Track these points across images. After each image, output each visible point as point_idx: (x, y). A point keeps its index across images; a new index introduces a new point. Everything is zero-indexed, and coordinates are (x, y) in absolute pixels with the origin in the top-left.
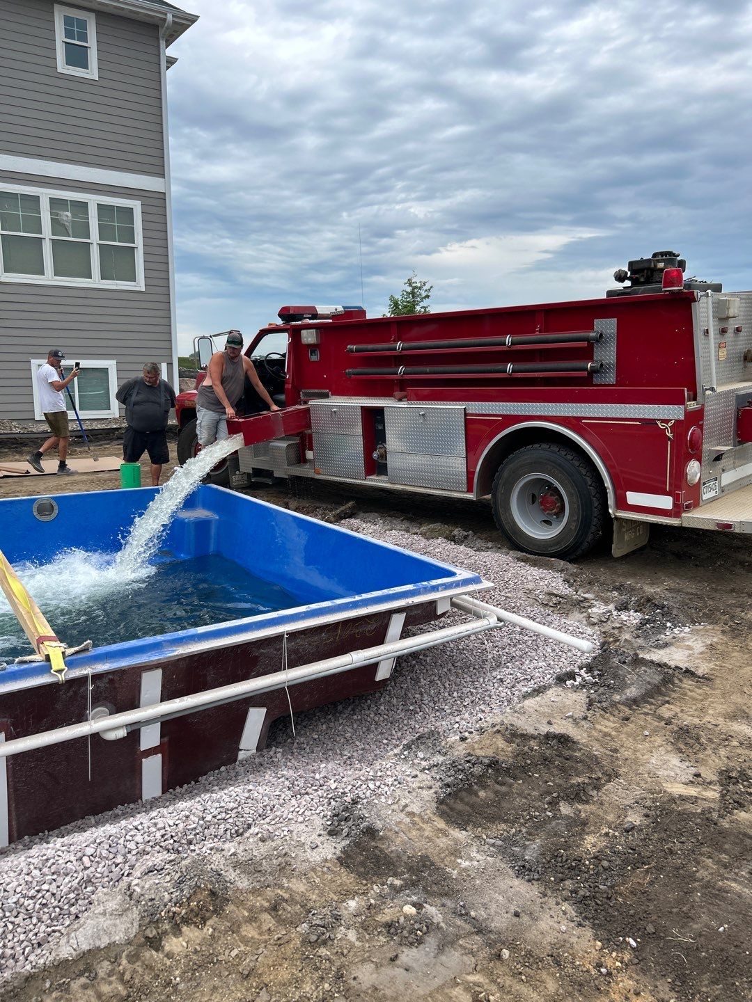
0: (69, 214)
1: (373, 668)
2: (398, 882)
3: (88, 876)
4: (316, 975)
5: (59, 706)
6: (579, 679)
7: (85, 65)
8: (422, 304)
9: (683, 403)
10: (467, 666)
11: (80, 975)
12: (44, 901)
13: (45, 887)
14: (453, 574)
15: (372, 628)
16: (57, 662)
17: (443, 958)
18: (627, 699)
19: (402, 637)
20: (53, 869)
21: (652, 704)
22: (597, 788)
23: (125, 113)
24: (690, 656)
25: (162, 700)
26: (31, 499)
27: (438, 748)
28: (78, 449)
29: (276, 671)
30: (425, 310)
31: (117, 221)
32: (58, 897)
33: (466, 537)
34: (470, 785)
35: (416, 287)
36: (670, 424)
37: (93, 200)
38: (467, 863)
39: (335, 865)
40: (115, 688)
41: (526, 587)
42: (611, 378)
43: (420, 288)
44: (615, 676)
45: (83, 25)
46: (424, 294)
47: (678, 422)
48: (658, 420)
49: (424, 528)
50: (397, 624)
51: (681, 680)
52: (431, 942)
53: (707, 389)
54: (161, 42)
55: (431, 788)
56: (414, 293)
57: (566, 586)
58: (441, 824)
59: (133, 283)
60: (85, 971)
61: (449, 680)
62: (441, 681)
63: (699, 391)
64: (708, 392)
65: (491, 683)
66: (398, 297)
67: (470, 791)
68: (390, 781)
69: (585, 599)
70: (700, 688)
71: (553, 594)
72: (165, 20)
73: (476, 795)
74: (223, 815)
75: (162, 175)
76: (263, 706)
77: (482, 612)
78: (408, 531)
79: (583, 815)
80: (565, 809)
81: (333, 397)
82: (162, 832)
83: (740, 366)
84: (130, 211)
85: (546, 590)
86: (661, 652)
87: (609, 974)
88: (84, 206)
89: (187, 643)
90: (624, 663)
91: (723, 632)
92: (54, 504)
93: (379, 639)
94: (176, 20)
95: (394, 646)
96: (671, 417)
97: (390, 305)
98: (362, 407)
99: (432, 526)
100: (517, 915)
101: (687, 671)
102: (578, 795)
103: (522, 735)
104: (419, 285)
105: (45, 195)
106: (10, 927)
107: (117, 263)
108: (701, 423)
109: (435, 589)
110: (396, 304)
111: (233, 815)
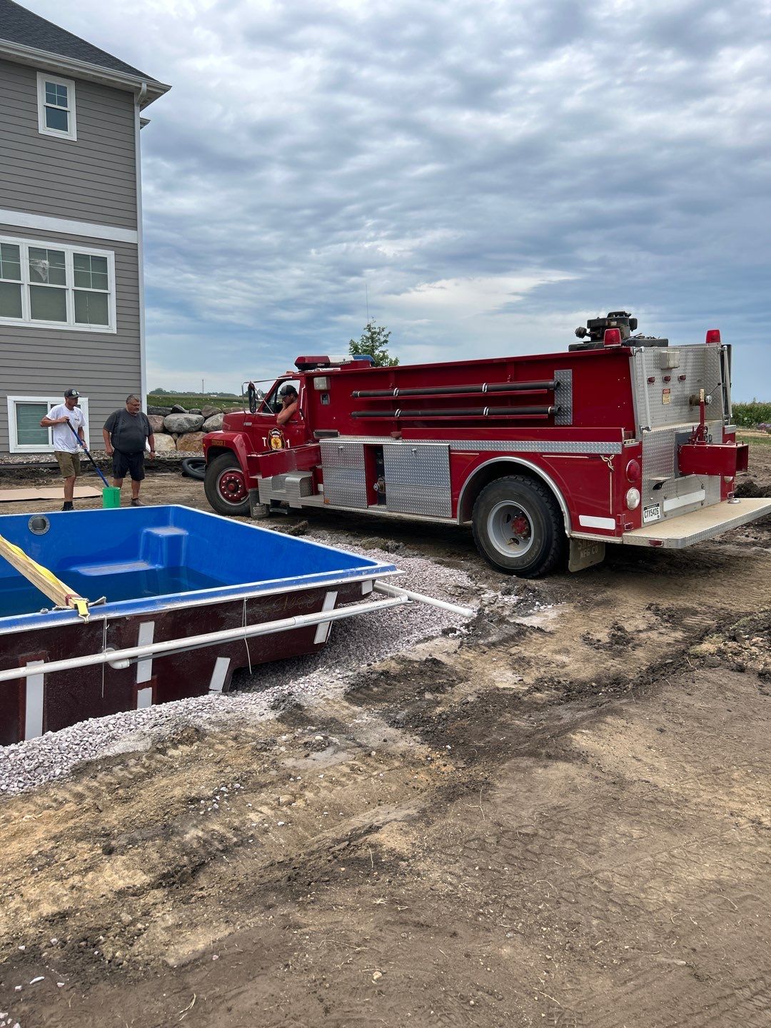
0: (47, 262)
1: (313, 629)
2: (314, 728)
3: (113, 735)
4: (260, 762)
5: (81, 644)
6: (458, 633)
7: (64, 127)
8: (380, 349)
9: (620, 440)
10: (385, 638)
11: (118, 764)
12: (85, 747)
13: (86, 739)
14: (375, 564)
15: (312, 603)
16: (83, 609)
17: (336, 756)
18: (488, 643)
19: (335, 607)
20: (89, 730)
21: (506, 646)
22: (452, 686)
23: (102, 171)
24: (545, 620)
25: (154, 643)
26: (27, 516)
27: (350, 668)
28: (53, 480)
29: (238, 627)
30: (384, 354)
31: (91, 268)
32: (94, 745)
33: (397, 548)
34: (368, 685)
35: (375, 333)
36: (611, 458)
37: (69, 250)
38: (360, 721)
39: (275, 722)
40: (120, 634)
41: (439, 582)
42: (569, 420)
43: (379, 334)
44: (483, 629)
45: (63, 91)
46: (382, 339)
47: (617, 456)
48: (601, 454)
49: (364, 541)
50: (331, 598)
51: (531, 634)
52: (330, 750)
53: (643, 429)
54: (136, 107)
55: (342, 687)
56: (373, 338)
57: (469, 581)
58: (346, 704)
59: (106, 326)
60: (121, 763)
61: (371, 645)
62: (365, 646)
63: (637, 430)
64: (645, 431)
65: (401, 644)
66: (358, 340)
67: (368, 688)
68: (315, 684)
69: (481, 588)
70: (543, 638)
71: (458, 586)
72: (140, 89)
73: (372, 690)
74: (201, 707)
75: (135, 228)
76: (228, 657)
77: (395, 593)
78: (351, 544)
79: (439, 699)
80: (428, 696)
81: (342, 436)
82: (160, 714)
83: (686, 409)
84: (104, 260)
85: (454, 584)
86: (525, 619)
87: (432, 760)
88: (60, 256)
89: (173, 602)
90: (492, 621)
91: (575, 607)
92: (47, 520)
93: (318, 608)
94: (150, 89)
95: (330, 612)
96: (611, 452)
97: (351, 349)
98: (364, 445)
99: (370, 539)
100: (385, 741)
101: (538, 628)
102: (438, 689)
103: (410, 661)
104: (378, 330)
105: (24, 244)
106: (65, 759)
107: (91, 307)
108: (640, 457)
109: (359, 573)
110: (356, 348)
111: (208, 708)
